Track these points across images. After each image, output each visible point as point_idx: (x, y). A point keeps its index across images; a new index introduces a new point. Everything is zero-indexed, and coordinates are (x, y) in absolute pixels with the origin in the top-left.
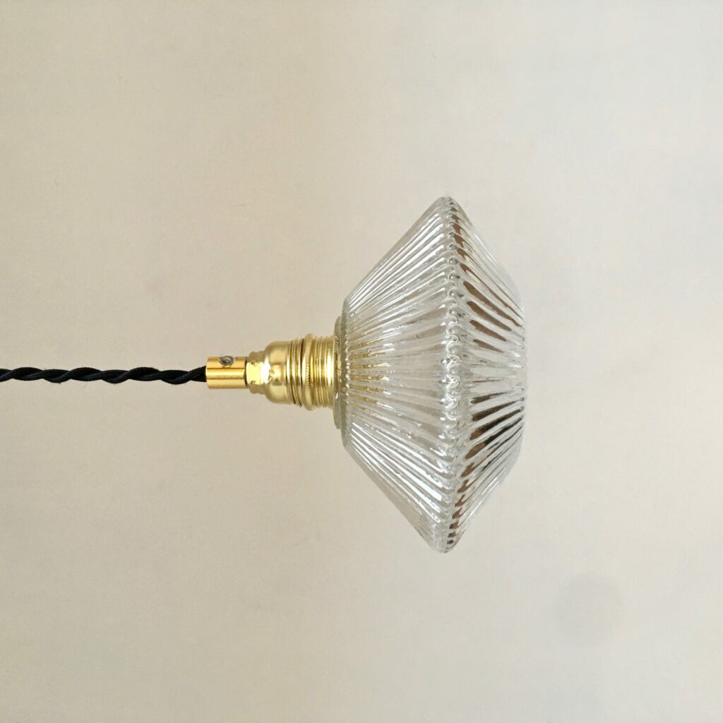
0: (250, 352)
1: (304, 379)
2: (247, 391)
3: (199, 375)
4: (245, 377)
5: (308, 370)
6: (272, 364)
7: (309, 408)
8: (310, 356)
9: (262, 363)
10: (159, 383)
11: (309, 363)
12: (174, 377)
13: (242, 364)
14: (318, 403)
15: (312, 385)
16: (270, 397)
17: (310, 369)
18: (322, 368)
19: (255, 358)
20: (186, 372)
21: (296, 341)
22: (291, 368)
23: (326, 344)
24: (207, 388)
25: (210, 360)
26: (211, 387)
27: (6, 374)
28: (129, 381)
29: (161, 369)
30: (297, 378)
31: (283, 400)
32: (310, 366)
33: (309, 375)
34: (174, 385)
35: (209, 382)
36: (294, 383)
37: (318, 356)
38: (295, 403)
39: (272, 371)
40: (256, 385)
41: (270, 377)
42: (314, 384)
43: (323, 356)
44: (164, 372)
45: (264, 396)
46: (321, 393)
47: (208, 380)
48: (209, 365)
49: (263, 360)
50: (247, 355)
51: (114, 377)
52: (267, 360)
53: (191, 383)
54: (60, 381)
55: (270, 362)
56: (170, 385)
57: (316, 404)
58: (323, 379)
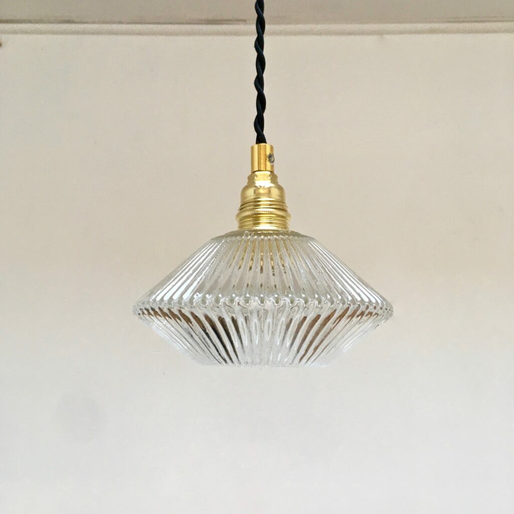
0: (277, 175)
1: (259, 210)
2: (250, 173)
3: (261, 139)
4: (259, 170)
5: (266, 213)
6: (269, 189)
7: (238, 215)
8: (276, 214)
9: (270, 181)
10: (255, 113)
11: (270, 214)
12: (259, 123)
13: (269, 168)
14: (241, 221)
15: (254, 216)
16: (246, 189)
17: (266, 214)
18: (267, 223)
19: (273, 177)
20: (263, 131)
21: (286, 206)
22: (267, 201)
23: (285, 226)
24: (252, 145)
25: (272, 148)
26: (252, 148)
27: (260, 11)
28: (256, 93)
29: (265, 115)
30: (259, 205)
31: (243, 196)
32: (268, 214)
33: (262, 214)
34: (253, 123)
35: (256, 146)
36: (256, 203)
37: (275, 220)
38: (241, 206)
39: (264, 188)
40: (254, 178)
41: (261, 187)
42: (255, 217)
43: (276, 223)
44: (263, 116)
45: (246, 184)
46: (249, 223)
47: (257, 145)
48: (268, 146)
49: (272, 182)
50: (275, 173)
51: (259, 83)
52: (272, 185)
53: (255, 134)
54: (256, 47)
55: (270, 187)
56: (254, 120)
57: (241, 220)
58: (259, 223)
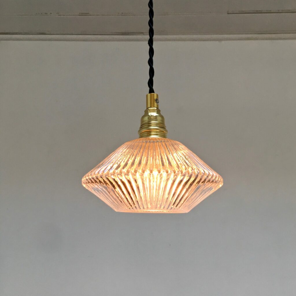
0: (160, 110)
1: (150, 127)
2: (146, 109)
3: (151, 91)
4: (151, 107)
5: (154, 129)
7: (139, 131)
8: (159, 130)
11: (157, 130)
12: (151, 83)
13: (156, 106)
16: (143, 117)
19: (158, 111)
21: (165, 126)
22: (155, 123)
24: (146, 94)
25: (157, 95)
26: (147, 96)
30: (151, 125)
31: (142, 121)
33: (152, 130)
35: (149, 95)
36: (149, 124)
37: (159, 133)
38: (141, 126)
39: (153, 116)
40: (148, 111)
41: (151, 116)
45: (144, 114)
48: (155, 94)
49: (157, 113)
50: (159, 108)
51: (151, 62)
53: (148, 89)
54: (149, 43)
55: (157, 116)
57: (141, 134)
58: (150, 135)
